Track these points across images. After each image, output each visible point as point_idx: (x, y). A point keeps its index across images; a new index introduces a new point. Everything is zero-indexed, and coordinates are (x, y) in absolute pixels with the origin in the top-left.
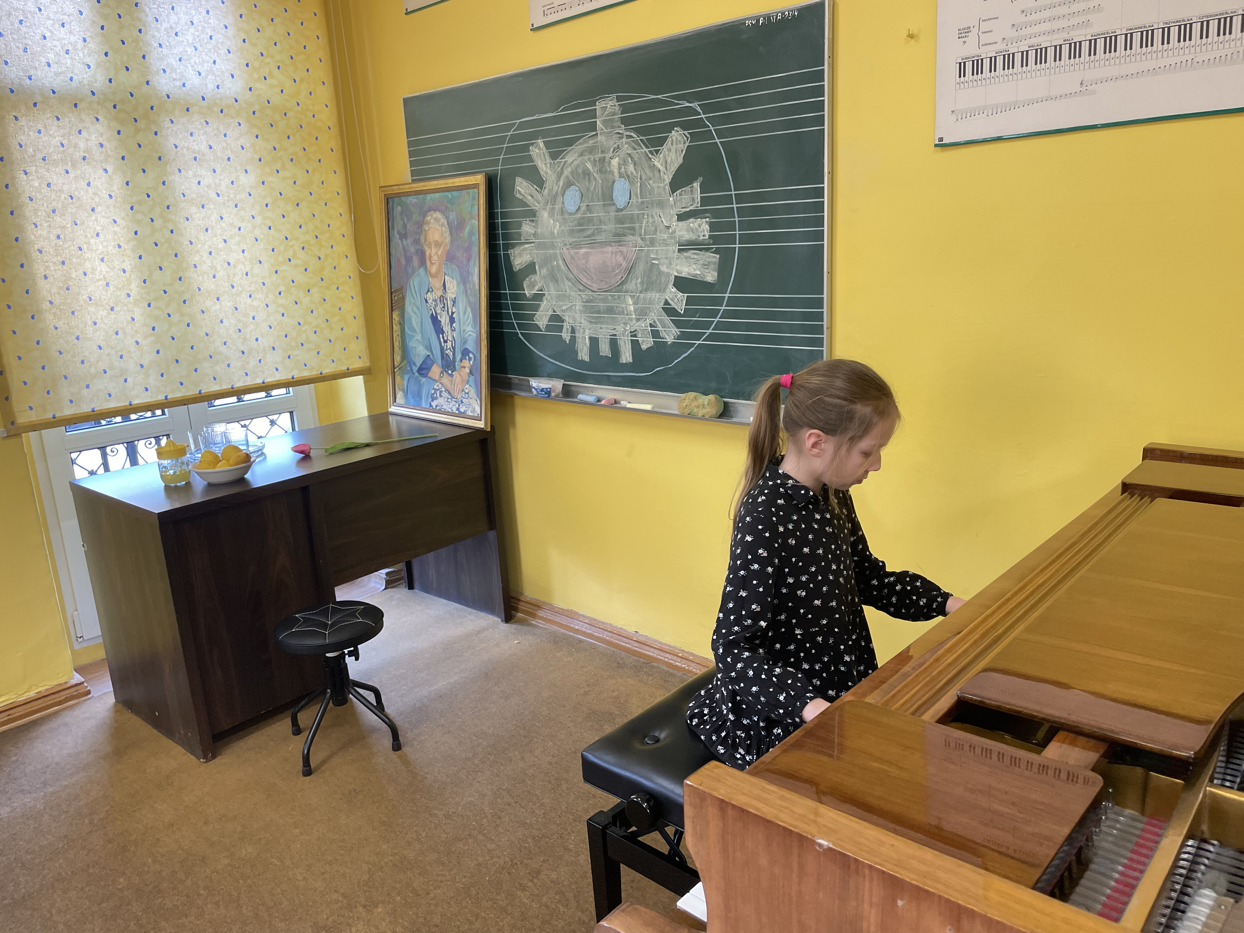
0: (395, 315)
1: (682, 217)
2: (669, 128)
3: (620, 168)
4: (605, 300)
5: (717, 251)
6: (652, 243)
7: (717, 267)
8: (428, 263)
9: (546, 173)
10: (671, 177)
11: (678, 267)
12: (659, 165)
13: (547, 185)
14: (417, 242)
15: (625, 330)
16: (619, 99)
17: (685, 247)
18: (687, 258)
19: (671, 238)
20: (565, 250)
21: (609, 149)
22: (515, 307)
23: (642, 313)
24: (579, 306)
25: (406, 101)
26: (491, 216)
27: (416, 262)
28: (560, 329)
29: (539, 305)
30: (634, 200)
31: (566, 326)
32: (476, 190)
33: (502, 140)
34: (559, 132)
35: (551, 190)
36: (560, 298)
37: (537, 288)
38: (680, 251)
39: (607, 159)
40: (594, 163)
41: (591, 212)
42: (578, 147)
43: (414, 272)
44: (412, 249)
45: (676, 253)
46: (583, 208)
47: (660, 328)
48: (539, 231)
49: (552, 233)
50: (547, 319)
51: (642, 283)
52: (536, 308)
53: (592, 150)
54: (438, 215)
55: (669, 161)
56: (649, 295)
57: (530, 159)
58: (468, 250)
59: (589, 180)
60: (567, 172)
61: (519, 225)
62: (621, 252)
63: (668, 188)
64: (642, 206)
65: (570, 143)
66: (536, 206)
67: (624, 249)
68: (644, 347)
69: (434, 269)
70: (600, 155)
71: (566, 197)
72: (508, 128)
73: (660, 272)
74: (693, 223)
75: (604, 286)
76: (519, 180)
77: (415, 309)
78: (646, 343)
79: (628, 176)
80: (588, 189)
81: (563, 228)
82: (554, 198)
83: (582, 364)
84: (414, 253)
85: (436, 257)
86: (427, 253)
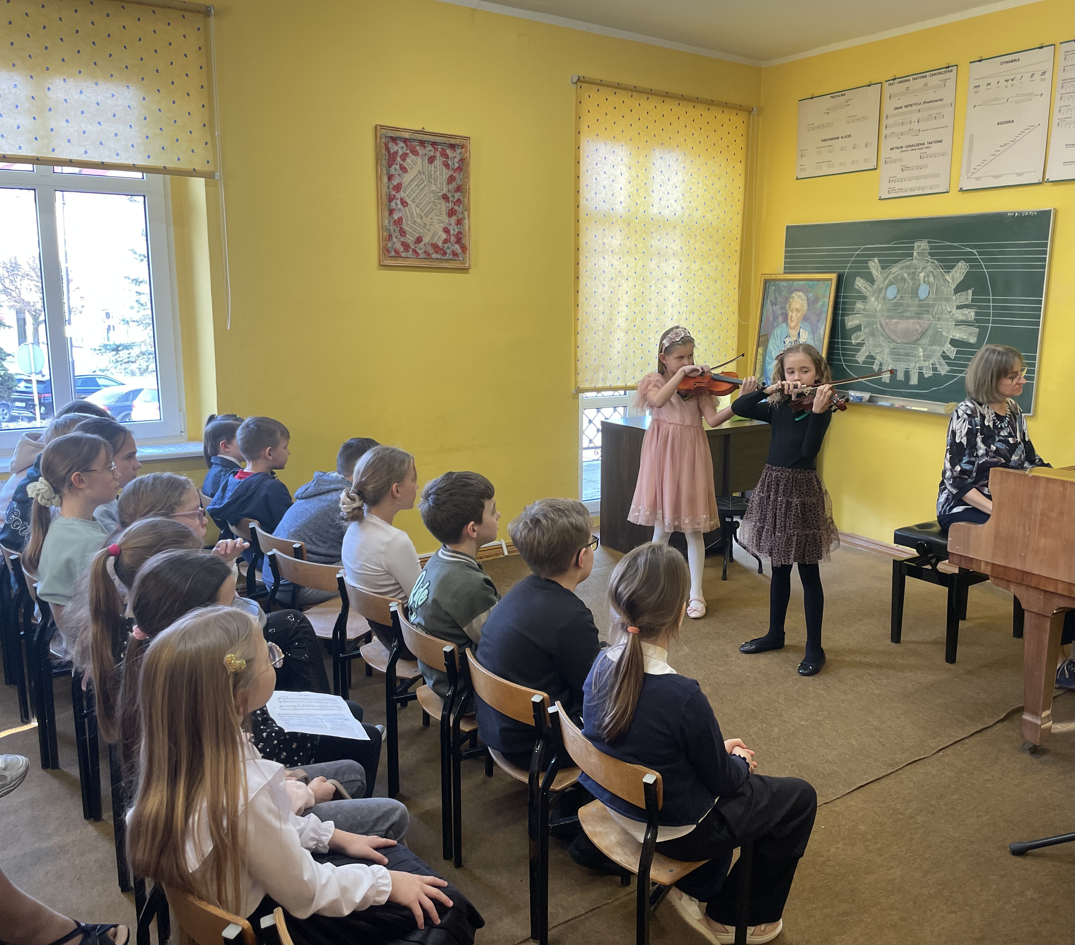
0: (760, 350)
1: (959, 307)
2: (958, 261)
3: (924, 278)
4: (904, 349)
5: (977, 327)
6: (939, 319)
7: (977, 335)
8: (789, 320)
9: (877, 276)
10: (955, 286)
11: (954, 334)
12: (949, 279)
13: (876, 283)
14: (783, 308)
15: (916, 366)
16: (929, 242)
17: (959, 323)
18: (959, 329)
19: (951, 318)
20: (883, 319)
21: (920, 267)
22: (843, 349)
23: (927, 357)
24: (887, 351)
25: (788, 227)
26: (837, 297)
27: (780, 319)
28: (873, 363)
29: (860, 349)
30: (931, 296)
31: (876, 362)
32: (830, 282)
33: (851, 256)
34: (889, 255)
35: (878, 286)
36: (874, 346)
37: (860, 339)
38: (955, 325)
39: (917, 273)
40: (909, 274)
41: (903, 300)
42: (900, 265)
43: (778, 325)
44: (779, 312)
45: (953, 326)
46: (898, 297)
47: (938, 366)
48: (867, 308)
49: (876, 309)
50: (865, 357)
51: (930, 341)
52: (858, 351)
53: (908, 267)
54: (800, 294)
55: (955, 277)
56: (933, 347)
57: (868, 268)
58: (819, 315)
59: (905, 282)
60: (891, 277)
61: (855, 303)
62: (919, 323)
63: (953, 292)
64: (936, 299)
65: (896, 262)
66: (867, 294)
67: (921, 321)
68: (926, 376)
69: (793, 325)
70: (913, 270)
71: (888, 290)
72: (856, 250)
73: (942, 335)
74: (965, 311)
75: (906, 341)
76: (858, 279)
77: (775, 347)
78: (928, 374)
79: (929, 283)
80: (903, 288)
81: (883, 307)
82: (880, 290)
83: (885, 384)
84: (780, 315)
85: (796, 318)
86: (790, 315)
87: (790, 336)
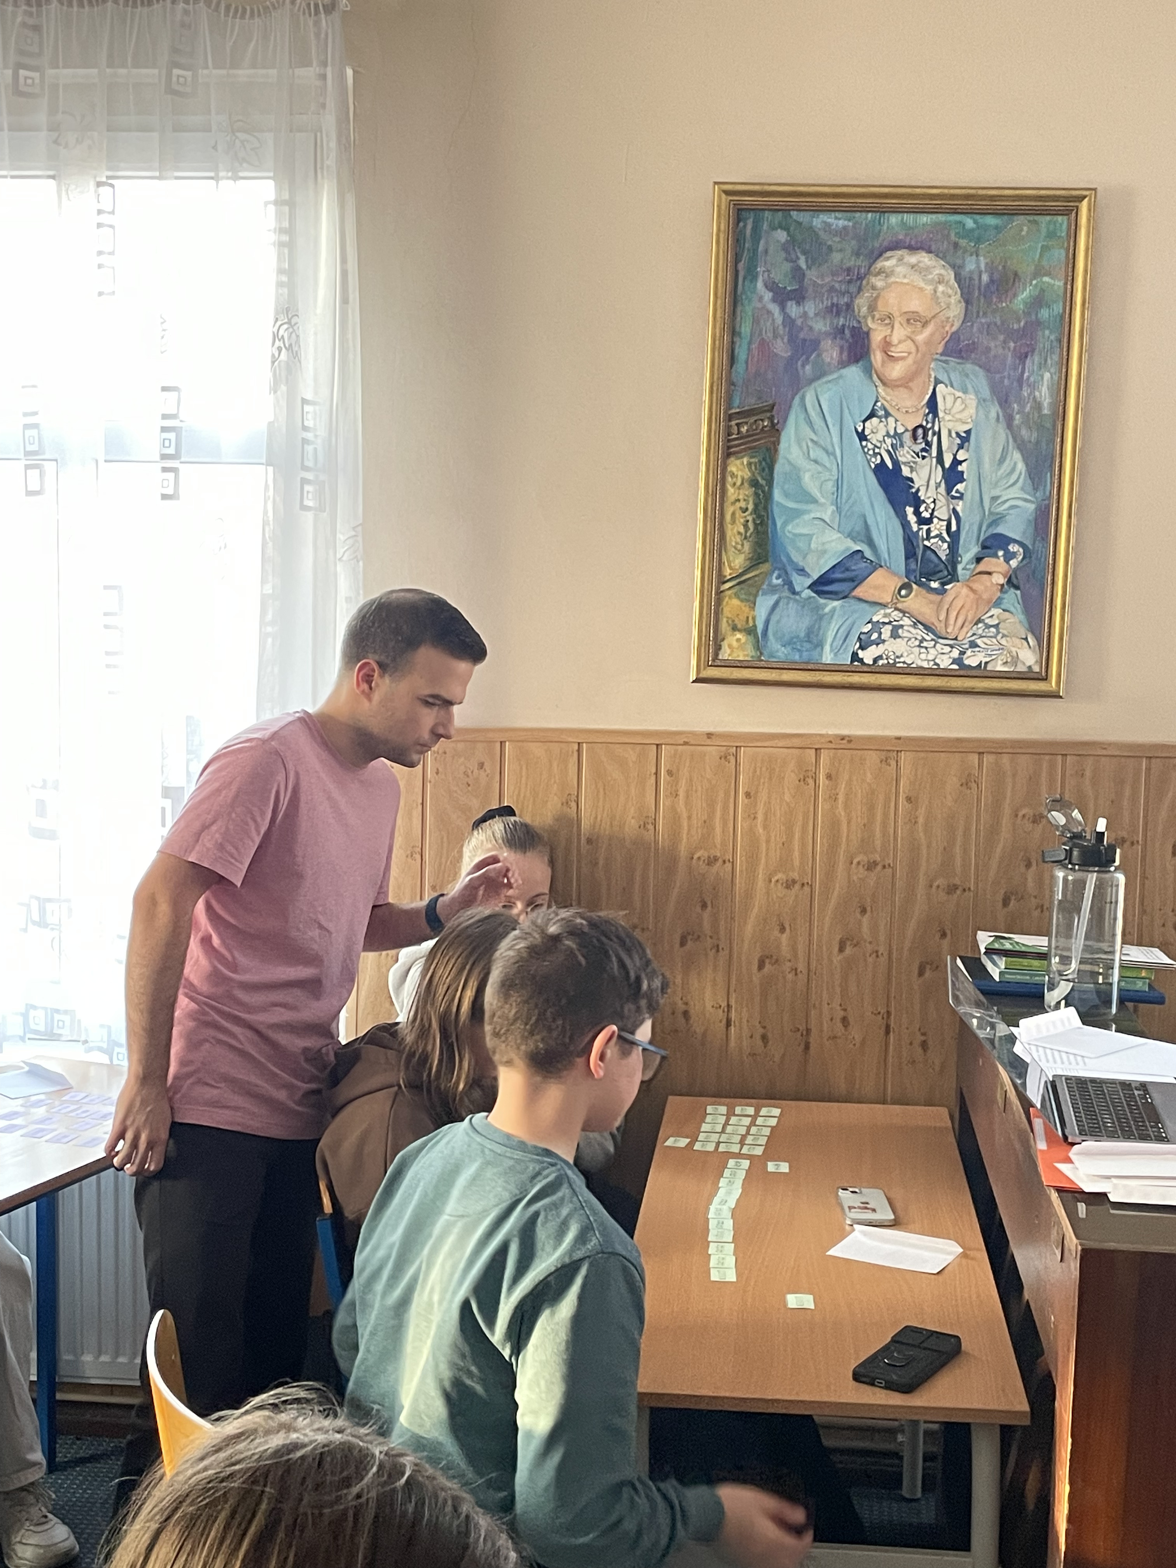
8: (878, 356)
14: (840, 309)
27: (829, 351)
43: (818, 374)
44: (820, 324)
54: (922, 259)
69: (897, 371)
77: (817, 453)
84: (827, 334)
85: (908, 346)
86: (877, 338)
87: (887, 414)
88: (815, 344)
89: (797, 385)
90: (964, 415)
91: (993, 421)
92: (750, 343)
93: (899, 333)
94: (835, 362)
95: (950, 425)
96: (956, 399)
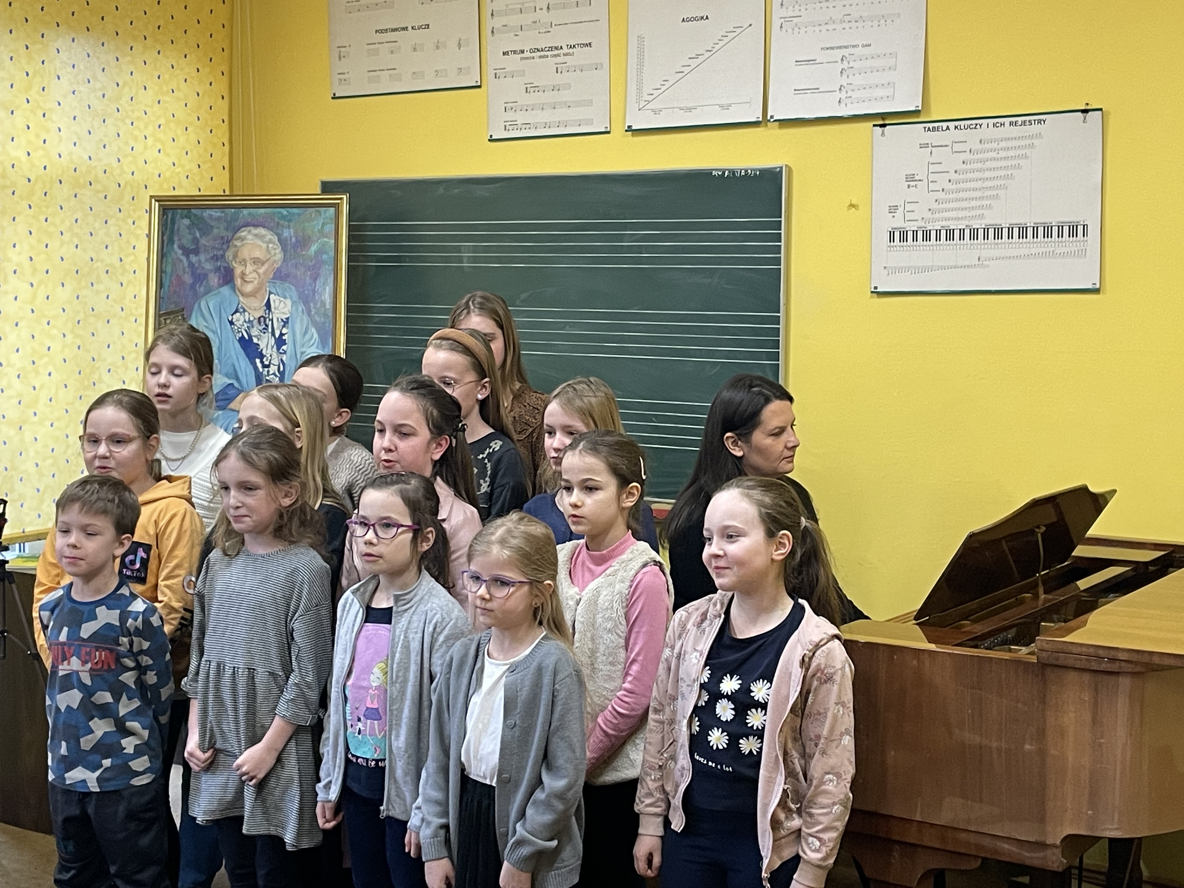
8: (238, 281)
14: (218, 258)
43: (209, 291)
44: (208, 267)
54: (260, 231)
69: (249, 288)
84: (211, 271)
85: (255, 275)
86: (238, 271)
87: (245, 311)
88: (205, 276)
89: (197, 297)
90: (286, 310)
91: (301, 314)
92: (171, 276)
93: (250, 268)
94: (216, 285)
95: (278, 316)
96: (281, 301)
